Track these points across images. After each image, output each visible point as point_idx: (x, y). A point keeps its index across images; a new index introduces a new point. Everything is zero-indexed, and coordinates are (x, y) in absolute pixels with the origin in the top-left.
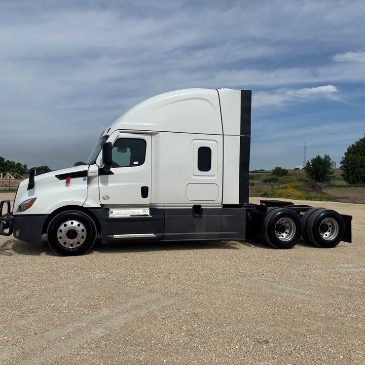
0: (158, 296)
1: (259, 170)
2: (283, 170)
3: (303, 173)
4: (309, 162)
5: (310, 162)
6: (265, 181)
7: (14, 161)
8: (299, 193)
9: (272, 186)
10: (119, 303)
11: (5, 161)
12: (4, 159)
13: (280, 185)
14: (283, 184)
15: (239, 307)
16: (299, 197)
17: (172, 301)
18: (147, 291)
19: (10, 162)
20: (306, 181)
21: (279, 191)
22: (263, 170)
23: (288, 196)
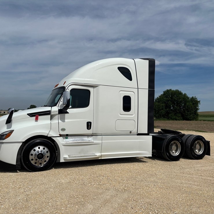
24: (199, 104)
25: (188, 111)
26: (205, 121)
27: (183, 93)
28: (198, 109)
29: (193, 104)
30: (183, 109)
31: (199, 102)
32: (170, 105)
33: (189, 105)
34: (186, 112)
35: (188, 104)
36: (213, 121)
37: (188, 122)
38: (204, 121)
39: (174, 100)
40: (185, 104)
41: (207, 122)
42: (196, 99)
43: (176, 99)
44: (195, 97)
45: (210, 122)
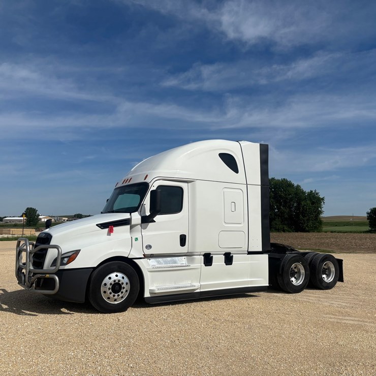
24: (322, 204)
25: (304, 216)
26: (333, 234)
27: (296, 185)
28: (321, 212)
29: (313, 203)
30: (295, 212)
31: (323, 199)
32: (273, 205)
33: (305, 205)
34: (301, 217)
35: (303, 203)
36: (346, 232)
37: (305, 234)
38: (332, 232)
39: (280, 196)
40: (299, 204)
41: (337, 234)
42: (317, 194)
43: (282, 195)
44: (315, 191)
45: (341, 234)
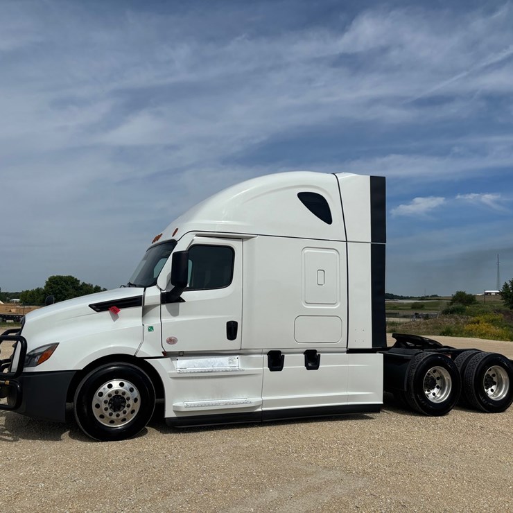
0: (339, 475)
1: (430, 295)
2: (468, 295)
3: (498, 300)
4: (506, 284)
5: (509, 283)
6: (446, 312)
7: (91, 283)
8: (498, 331)
9: (456, 319)
10: (289, 482)
11: (81, 283)
12: (79, 281)
13: (468, 318)
14: (473, 316)
15: (460, 495)
16: (498, 336)
17: (360, 484)
18: (321, 467)
19: (87, 285)
20: (506, 313)
21: (467, 328)
22: (436, 296)
23: (482, 335)
